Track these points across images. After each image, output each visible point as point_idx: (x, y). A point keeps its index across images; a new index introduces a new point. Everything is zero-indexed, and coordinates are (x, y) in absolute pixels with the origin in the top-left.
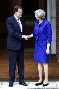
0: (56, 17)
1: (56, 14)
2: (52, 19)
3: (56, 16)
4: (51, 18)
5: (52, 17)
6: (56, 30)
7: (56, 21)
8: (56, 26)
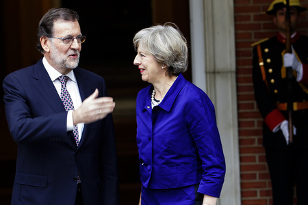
0: (238, 71)
1: (238, 54)
2: (218, 78)
3: (238, 63)
4: (212, 73)
5: (214, 73)
6: (240, 133)
7: (238, 89)
8: (240, 115)
